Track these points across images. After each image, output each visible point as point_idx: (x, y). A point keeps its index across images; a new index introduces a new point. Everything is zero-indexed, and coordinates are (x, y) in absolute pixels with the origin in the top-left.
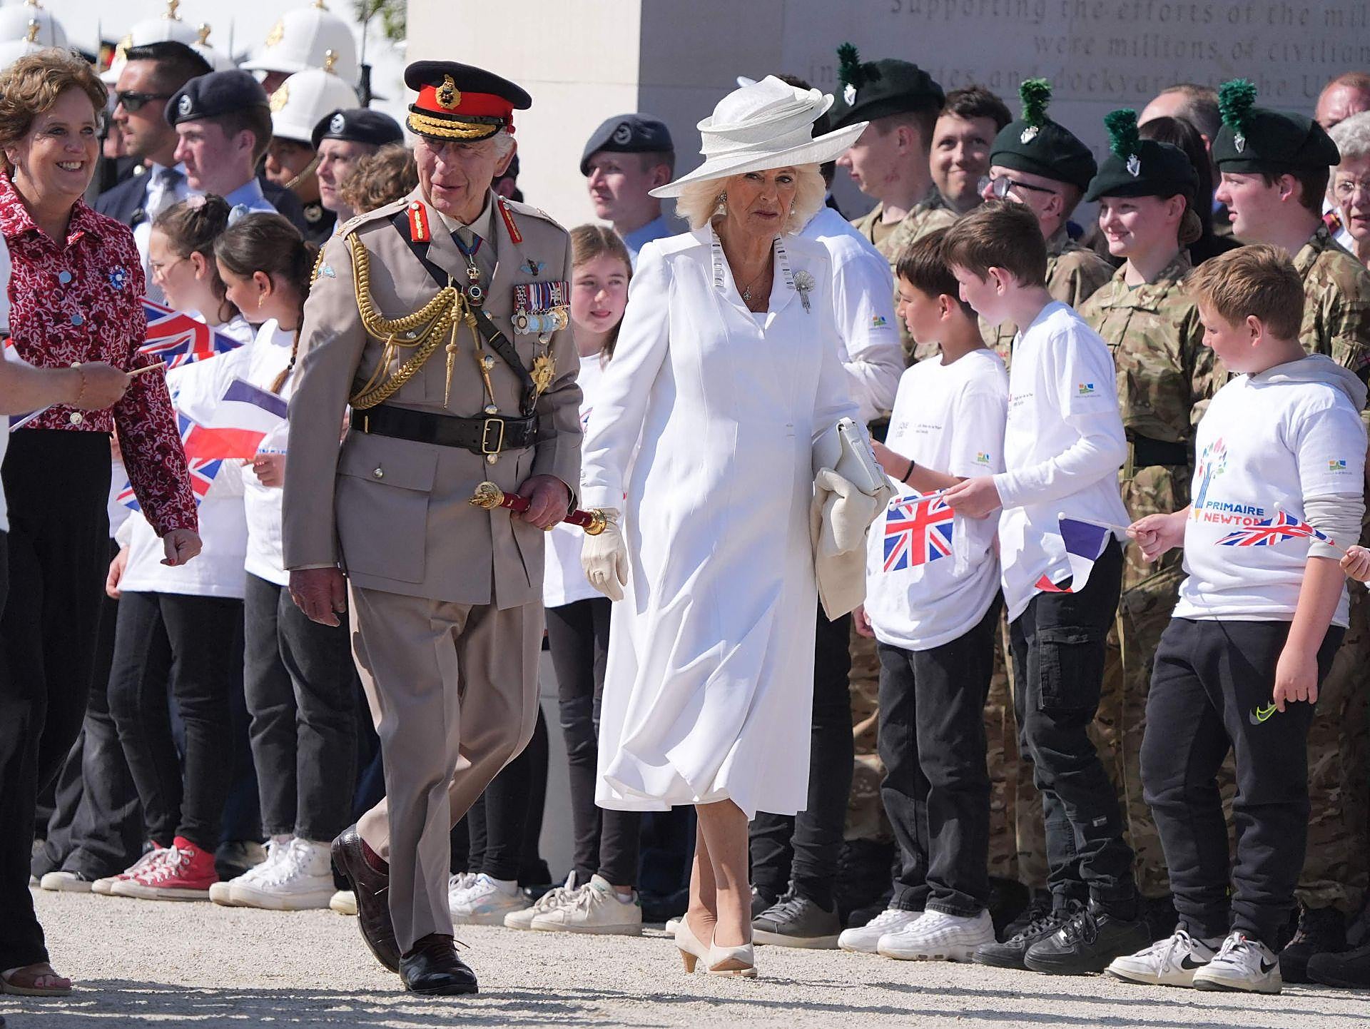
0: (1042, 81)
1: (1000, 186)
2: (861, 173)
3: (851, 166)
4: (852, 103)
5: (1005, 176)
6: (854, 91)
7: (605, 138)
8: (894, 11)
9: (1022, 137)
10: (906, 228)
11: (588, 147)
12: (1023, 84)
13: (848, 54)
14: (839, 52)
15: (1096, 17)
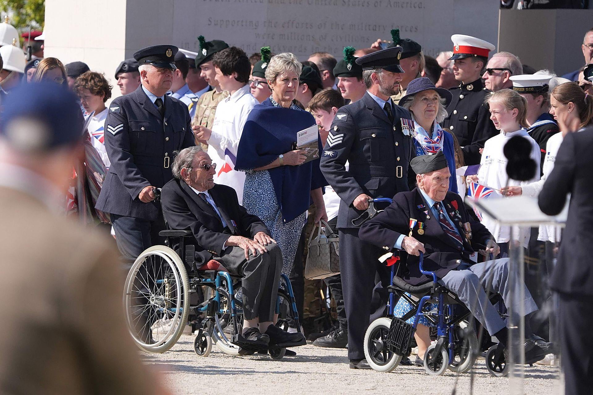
0: (267, 47)
1: (256, 83)
2: (210, 78)
3: (206, 76)
4: (205, 55)
5: (257, 80)
6: (206, 51)
7: (120, 69)
8: (209, 25)
9: (262, 66)
10: (224, 95)
11: (117, 71)
12: (261, 48)
13: (201, 39)
14: (199, 39)
15: (275, 27)
